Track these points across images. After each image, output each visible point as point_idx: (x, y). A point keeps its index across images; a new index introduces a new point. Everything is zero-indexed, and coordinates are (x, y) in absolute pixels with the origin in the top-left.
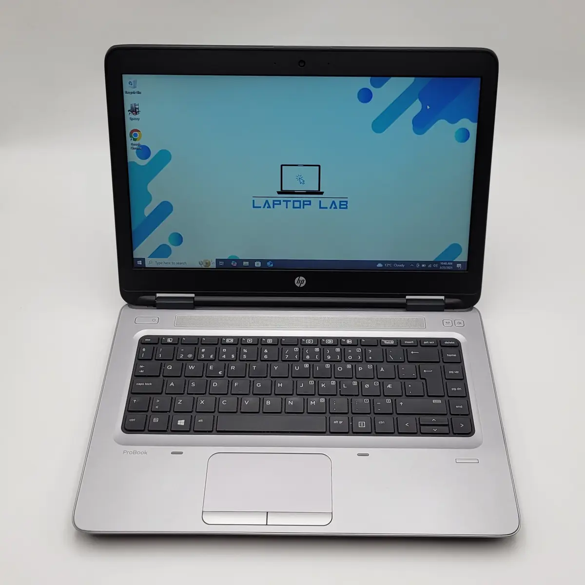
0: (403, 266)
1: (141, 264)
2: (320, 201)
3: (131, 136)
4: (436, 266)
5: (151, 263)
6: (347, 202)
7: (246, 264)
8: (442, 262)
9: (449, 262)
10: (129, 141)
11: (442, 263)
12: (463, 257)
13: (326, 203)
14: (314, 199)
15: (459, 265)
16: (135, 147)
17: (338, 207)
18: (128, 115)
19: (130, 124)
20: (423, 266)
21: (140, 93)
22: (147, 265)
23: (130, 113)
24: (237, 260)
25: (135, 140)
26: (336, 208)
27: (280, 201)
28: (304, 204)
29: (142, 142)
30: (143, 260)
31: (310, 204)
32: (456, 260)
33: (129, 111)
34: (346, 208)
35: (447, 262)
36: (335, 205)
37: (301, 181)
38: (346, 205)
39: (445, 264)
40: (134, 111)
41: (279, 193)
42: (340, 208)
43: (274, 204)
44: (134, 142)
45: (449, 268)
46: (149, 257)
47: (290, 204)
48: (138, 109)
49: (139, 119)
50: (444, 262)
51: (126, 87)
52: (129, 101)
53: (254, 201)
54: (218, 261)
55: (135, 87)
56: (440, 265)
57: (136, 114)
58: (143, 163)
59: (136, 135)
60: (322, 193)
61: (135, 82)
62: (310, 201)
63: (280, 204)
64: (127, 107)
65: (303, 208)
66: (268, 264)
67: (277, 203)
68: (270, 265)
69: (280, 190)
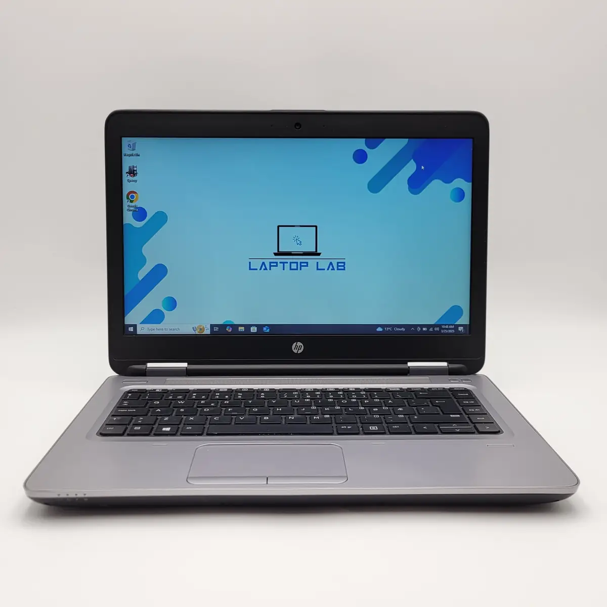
0: (403, 329)
1: (132, 330)
2: (317, 263)
3: (128, 198)
4: (437, 329)
5: (143, 330)
6: (344, 263)
7: (241, 329)
8: (443, 325)
9: (451, 325)
10: (126, 203)
11: (443, 327)
12: (464, 320)
13: (324, 264)
14: (312, 261)
15: (460, 329)
16: (131, 208)
17: (335, 268)
18: (126, 177)
19: (128, 186)
20: (425, 329)
21: (139, 156)
22: (139, 332)
23: (128, 176)
24: (232, 326)
25: (131, 202)
26: (333, 269)
27: (277, 263)
28: (301, 266)
29: (139, 203)
30: (135, 326)
31: (307, 266)
32: (457, 323)
33: (127, 173)
34: (344, 269)
35: (449, 325)
36: (333, 267)
37: (298, 242)
38: (344, 266)
39: (447, 327)
40: (132, 172)
41: (276, 254)
42: (338, 269)
43: (270, 266)
44: (131, 204)
45: (450, 331)
46: (140, 323)
47: (287, 266)
48: (136, 171)
49: (136, 181)
50: (445, 325)
51: (125, 150)
52: (127, 163)
53: (250, 263)
54: (212, 326)
55: (133, 150)
56: (441, 328)
57: (134, 176)
58: (138, 224)
59: (132, 197)
60: (319, 254)
61: (134, 144)
62: (307, 263)
63: (277, 266)
64: (125, 169)
65: (301, 269)
66: (265, 329)
67: (273, 265)
68: (266, 330)
69: (276, 252)
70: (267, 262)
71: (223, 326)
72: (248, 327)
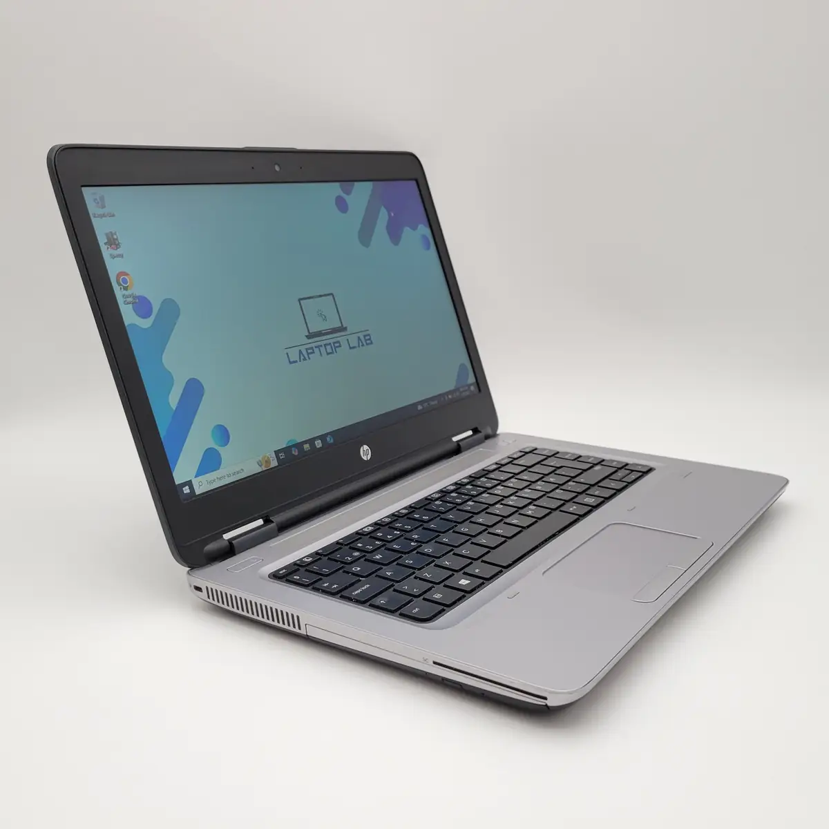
0: (436, 402)
1: (188, 491)
2: (348, 340)
3: (119, 284)
4: (458, 394)
5: (202, 486)
6: (369, 335)
7: (307, 447)
8: (460, 388)
9: (465, 386)
10: (119, 293)
11: (461, 390)
12: (471, 377)
13: (354, 343)
14: (342, 339)
15: (472, 388)
16: (130, 300)
17: (365, 344)
18: (106, 252)
19: (113, 267)
20: (450, 397)
21: (113, 216)
22: (198, 491)
23: (108, 248)
24: (299, 446)
25: (126, 289)
26: (363, 345)
27: (312, 348)
28: (335, 347)
29: (138, 290)
30: (189, 483)
31: (340, 346)
32: (468, 383)
33: (105, 244)
34: (371, 343)
36: (361, 341)
37: (323, 317)
38: (370, 339)
39: (463, 389)
40: (113, 242)
42: (367, 344)
43: (308, 354)
44: (125, 292)
45: (467, 393)
46: (196, 477)
47: (323, 350)
48: (117, 239)
49: (121, 256)
50: (462, 387)
51: (92, 208)
52: (101, 228)
53: (287, 354)
54: (277, 452)
55: (103, 207)
56: (460, 392)
57: (117, 248)
58: (146, 323)
59: (125, 281)
60: (346, 329)
61: (102, 198)
62: (338, 342)
63: (313, 352)
64: (102, 240)
65: (336, 352)
66: (328, 439)
67: (311, 351)
68: (330, 440)
69: (307, 334)
70: (303, 349)
71: (287, 450)
72: (311, 441)
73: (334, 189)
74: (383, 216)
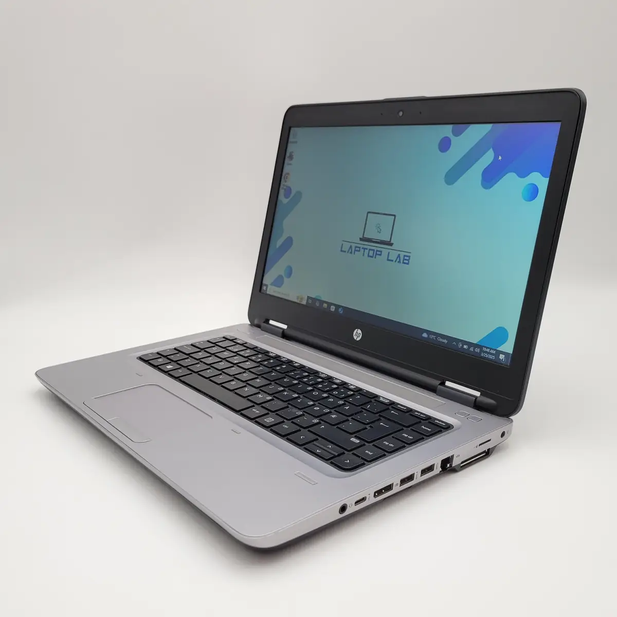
0: (445, 341)
1: (265, 289)
2: (389, 253)
3: (284, 179)
4: (478, 350)
6: (409, 257)
7: (325, 305)
8: (485, 347)
9: (493, 349)
10: (283, 182)
11: (485, 349)
12: (508, 347)
13: (393, 256)
14: (385, 250)
15: (502, 357)
16: (284, 187)
17: (402, 261)
18: (287, 161)
19: (286, 169)
20: (465, 347)
22: (268, 291)
23: (288, 159)
25: (286, 182)
26: (399, 262)
27: (360, 248)
28: (376, 254)
29: (289, 184)
30: (267, 286)
31: (380, 255)
32: (499, 349)
33: (288, 157)
34: (408, 264)
35: (491, 349)
36: (400, 260)
37: (379, 230)
38: (408, 260)
39: (488, 350)
40: (291, 157)
41: (361, 239)
42: (403, 263)
43: (355, 250)
44: (285, 184)
45: (491, 357)
46: (270, 285)
47: (367, 251)
48: (293, 155)
49: (291, 164)
50: (487, 348)
53: (342, 245)
54: (308, 298)
55: (295, 138)
56: (481, 351)
57: (291, 160)
58: (285, 201)
59: (287, 178)
60: (391, 245)
61: (296, 134)
62: (381, 252)
63: (359, 251)
64: (288, 154)
65: (375, 258)
66: (340, 310)
67: (357, 249)
68: (341, 311)
69: (361, 237)
70: (354, 245)
71: (314, 300)
72: (330, 304)
73: (446, 130)
74: (488, 158)
